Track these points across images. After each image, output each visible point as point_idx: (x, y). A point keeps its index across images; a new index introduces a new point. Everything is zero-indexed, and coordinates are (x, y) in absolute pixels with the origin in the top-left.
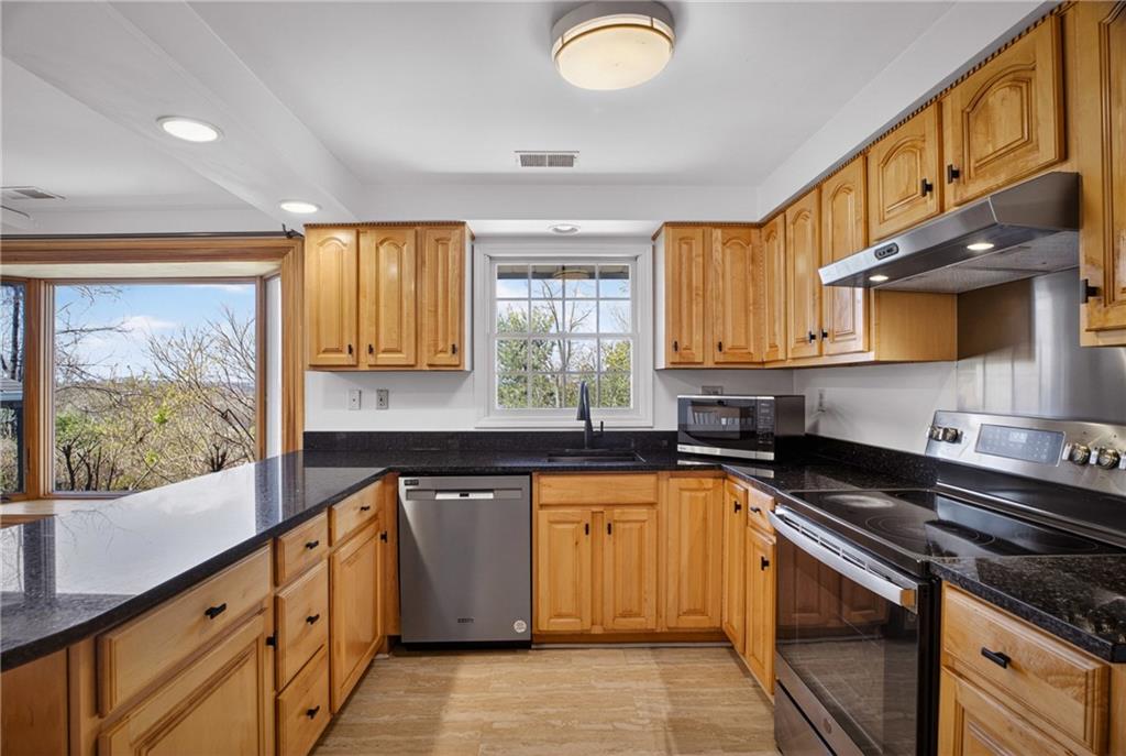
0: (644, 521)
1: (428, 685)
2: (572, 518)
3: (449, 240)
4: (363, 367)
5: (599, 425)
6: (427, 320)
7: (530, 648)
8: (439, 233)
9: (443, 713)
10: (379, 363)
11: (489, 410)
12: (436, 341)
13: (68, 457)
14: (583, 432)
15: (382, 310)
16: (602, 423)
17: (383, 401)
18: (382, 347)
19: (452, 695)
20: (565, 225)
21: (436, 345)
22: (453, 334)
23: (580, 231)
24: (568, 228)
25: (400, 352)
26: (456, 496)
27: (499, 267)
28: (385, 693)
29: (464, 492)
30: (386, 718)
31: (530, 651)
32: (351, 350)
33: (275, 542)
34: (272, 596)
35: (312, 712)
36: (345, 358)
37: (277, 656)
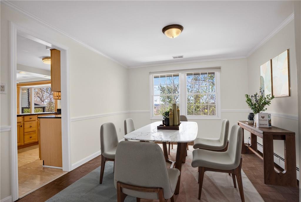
32: (57, 96)
33: (24, 117)
34: (23, 122)
35: (31, 137)
36: (57, 98)
37: (24, 129)
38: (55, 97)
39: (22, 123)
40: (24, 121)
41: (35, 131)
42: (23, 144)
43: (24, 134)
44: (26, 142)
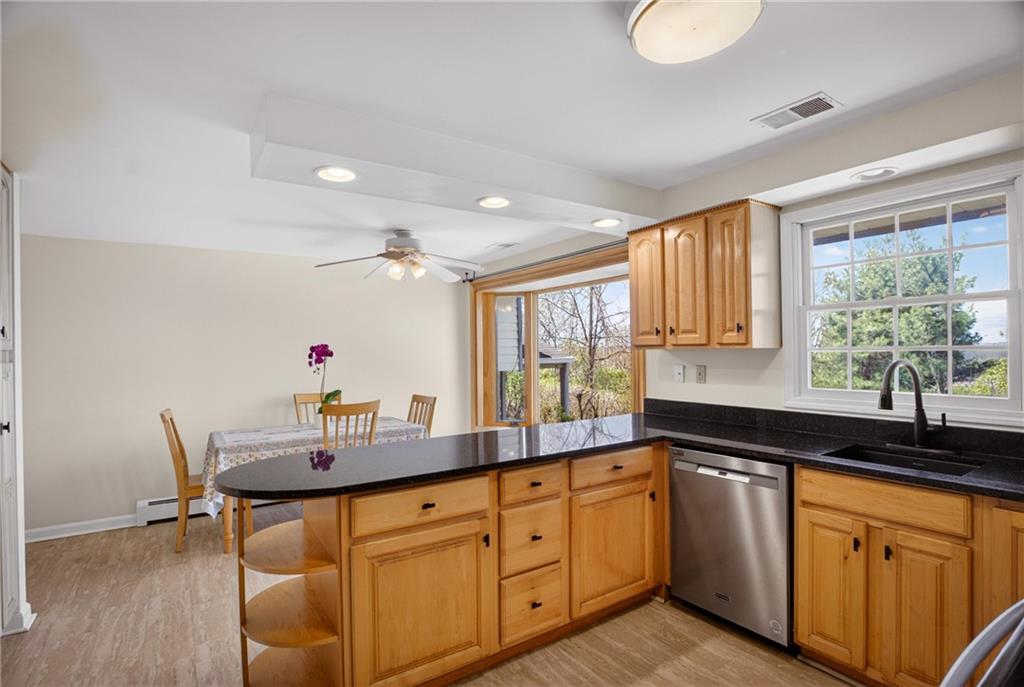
0: (948, 559)
1: (672, 639)
2: (836, 526)
3: (734, 220)
4: (669, 345)
5: (940, 418)
6: (716, 301)
7: (795, 657)
8: (725, 215)
9: (660, 666)
10: (679, 342)
11: (800, 389)
12: (724, 320)
13: (580, 401)
14: (912, 424)
15: (681, 295)
16: (944, 415)
17: (702, 376)
18: (682, 327)
19: (683, 657)
20: (874, 169)
21: (724, 325)
22: (739, 312)
23: (897, 172)
24: (881, 171)
25: (695, 332)
26: (715, 473)
27: (814, 232)
28: (637, 627)
29: (724, 470)
30: (620, 645)
31: (794, 661)
32: (658, 332)
33: (499, 476)
34: (496, 511)
35: (535, 605)
36: (655, 339)
37: (500, 552)
38: (643, 333)
39: (492, 514)
40: (503, 503)
41: (558, 562)
42: (495, 649)
43: (500, 584)
44: (512, 637)
